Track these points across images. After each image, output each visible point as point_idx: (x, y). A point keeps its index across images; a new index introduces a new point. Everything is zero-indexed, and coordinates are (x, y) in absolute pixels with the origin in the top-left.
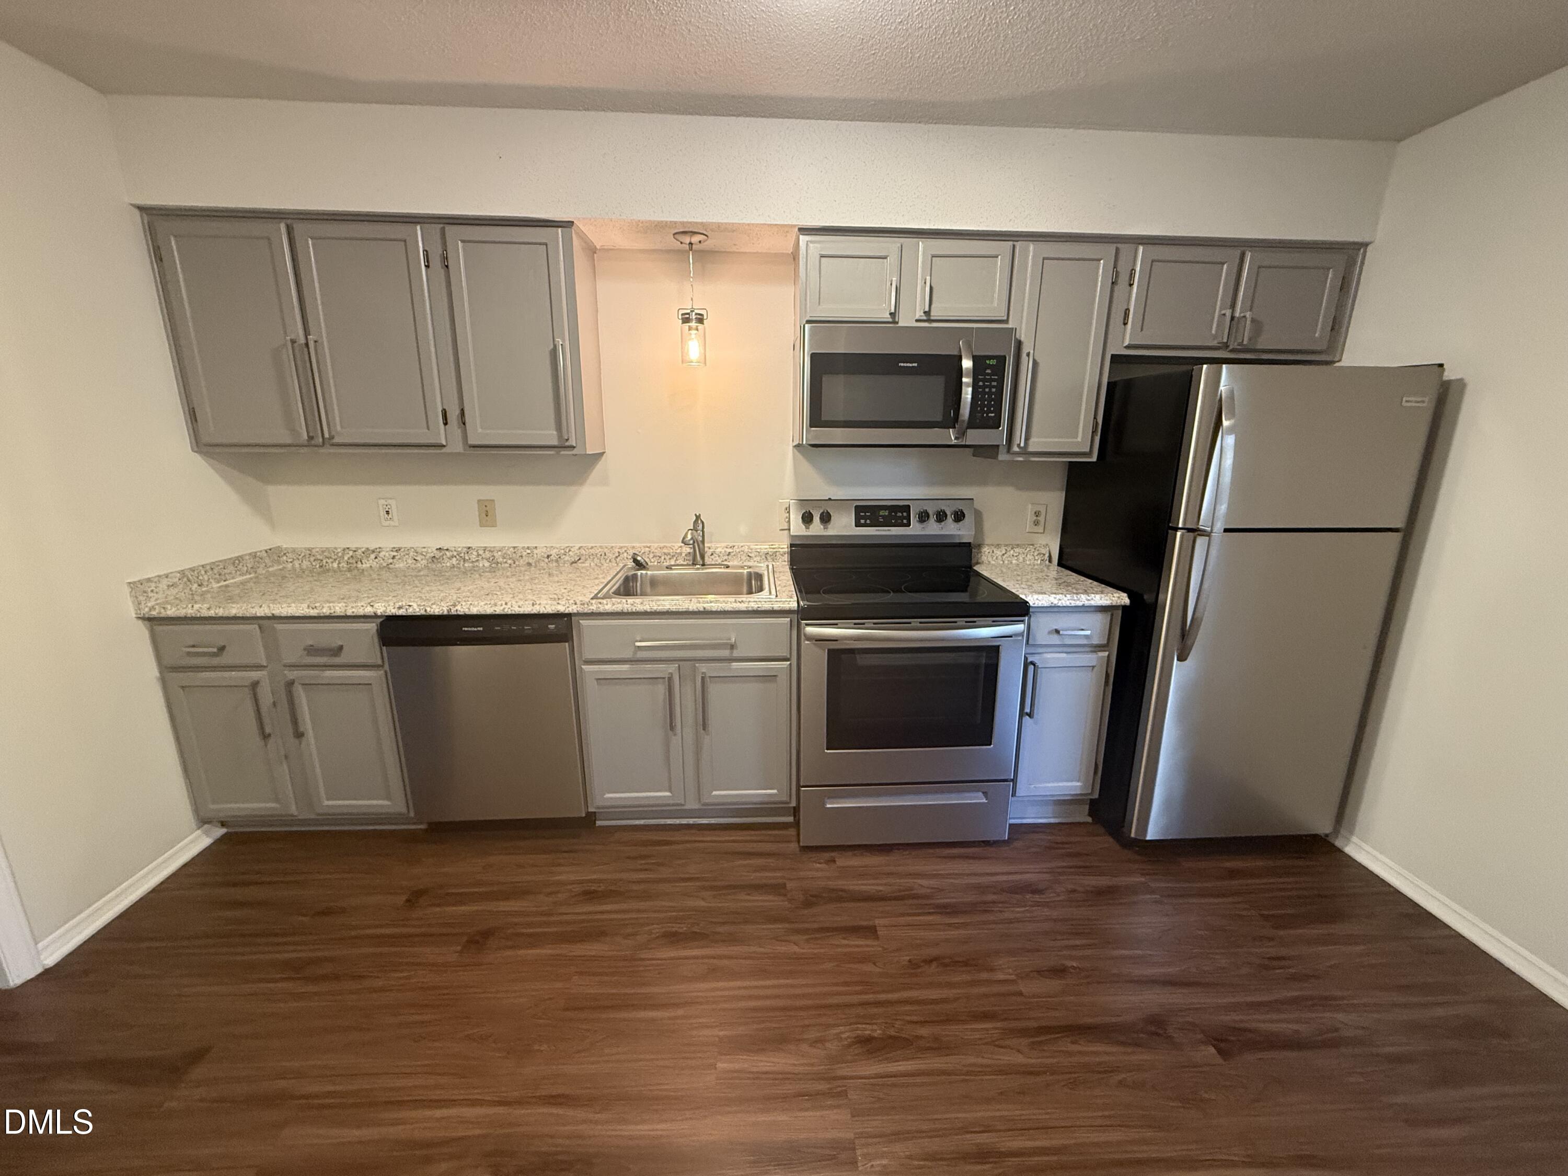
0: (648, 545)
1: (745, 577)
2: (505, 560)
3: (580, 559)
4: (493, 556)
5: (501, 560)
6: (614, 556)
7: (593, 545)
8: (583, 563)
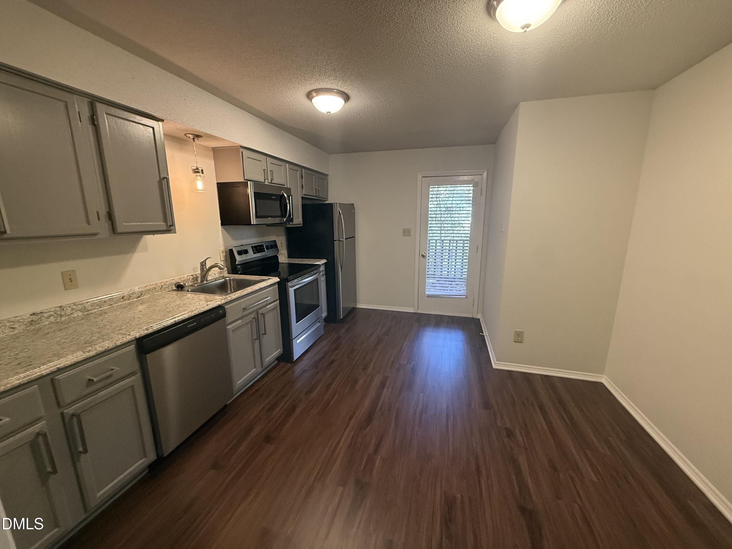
0: (173, 279)
1: (228, 281)
2: (93, 308)
3: (142, 294)
4: (85, 307)
5: (91, 308)
6: (160, 288)
7: (146, 285)
8: (144, 296)
